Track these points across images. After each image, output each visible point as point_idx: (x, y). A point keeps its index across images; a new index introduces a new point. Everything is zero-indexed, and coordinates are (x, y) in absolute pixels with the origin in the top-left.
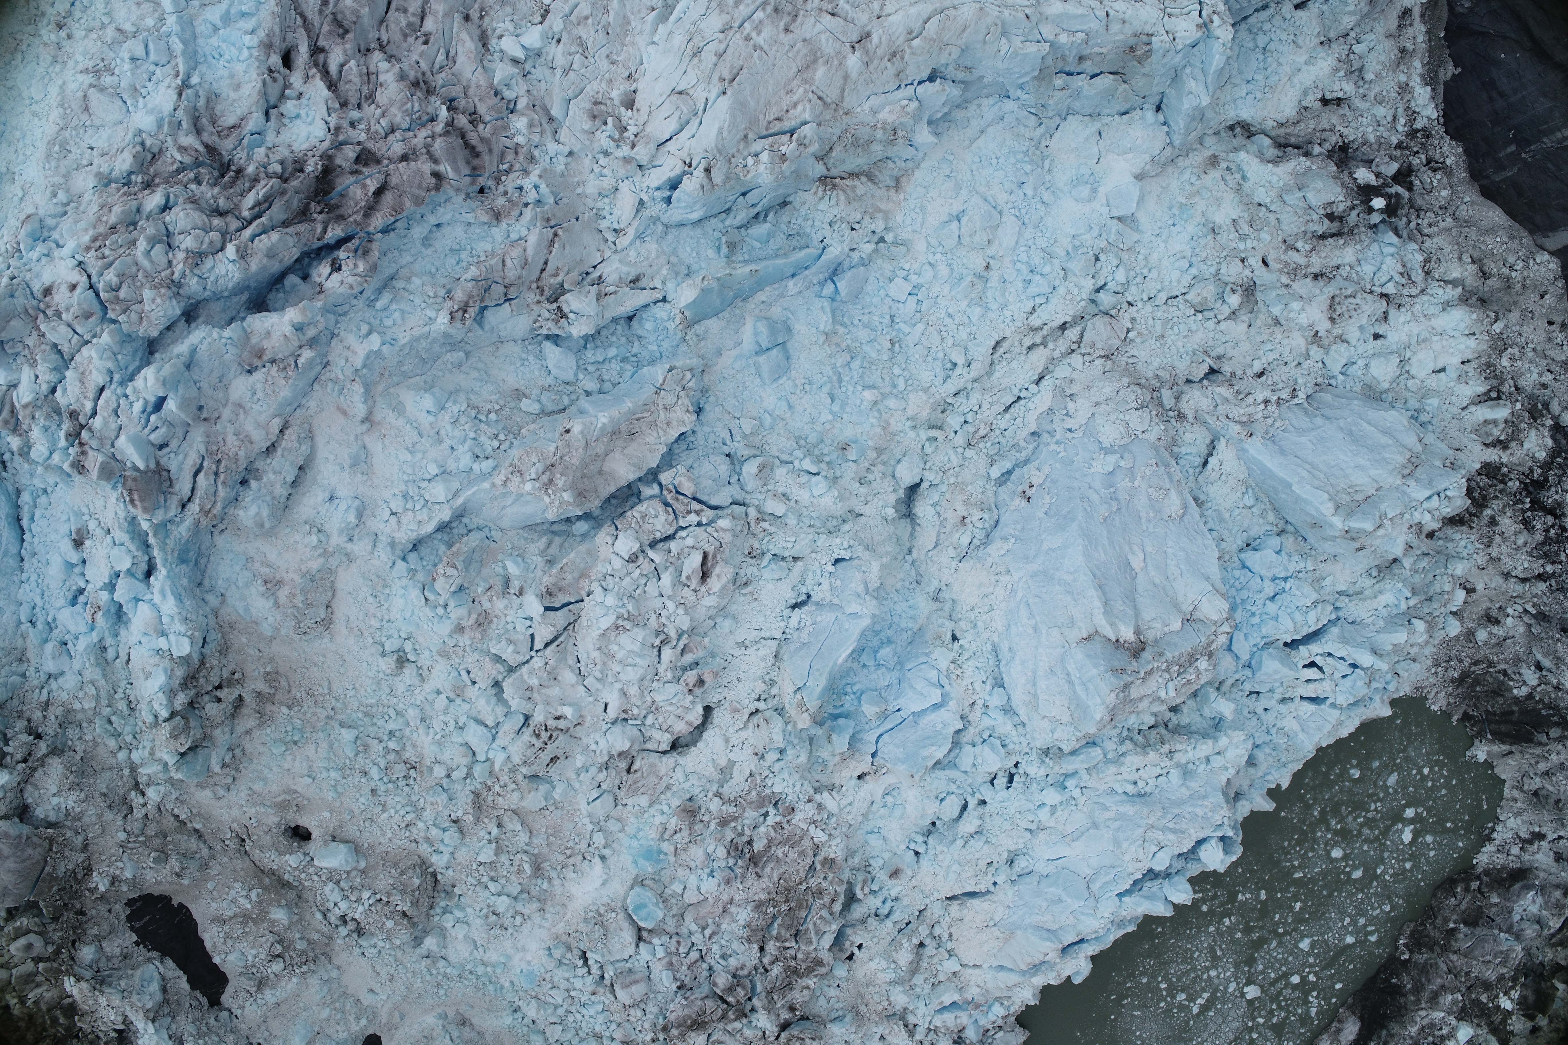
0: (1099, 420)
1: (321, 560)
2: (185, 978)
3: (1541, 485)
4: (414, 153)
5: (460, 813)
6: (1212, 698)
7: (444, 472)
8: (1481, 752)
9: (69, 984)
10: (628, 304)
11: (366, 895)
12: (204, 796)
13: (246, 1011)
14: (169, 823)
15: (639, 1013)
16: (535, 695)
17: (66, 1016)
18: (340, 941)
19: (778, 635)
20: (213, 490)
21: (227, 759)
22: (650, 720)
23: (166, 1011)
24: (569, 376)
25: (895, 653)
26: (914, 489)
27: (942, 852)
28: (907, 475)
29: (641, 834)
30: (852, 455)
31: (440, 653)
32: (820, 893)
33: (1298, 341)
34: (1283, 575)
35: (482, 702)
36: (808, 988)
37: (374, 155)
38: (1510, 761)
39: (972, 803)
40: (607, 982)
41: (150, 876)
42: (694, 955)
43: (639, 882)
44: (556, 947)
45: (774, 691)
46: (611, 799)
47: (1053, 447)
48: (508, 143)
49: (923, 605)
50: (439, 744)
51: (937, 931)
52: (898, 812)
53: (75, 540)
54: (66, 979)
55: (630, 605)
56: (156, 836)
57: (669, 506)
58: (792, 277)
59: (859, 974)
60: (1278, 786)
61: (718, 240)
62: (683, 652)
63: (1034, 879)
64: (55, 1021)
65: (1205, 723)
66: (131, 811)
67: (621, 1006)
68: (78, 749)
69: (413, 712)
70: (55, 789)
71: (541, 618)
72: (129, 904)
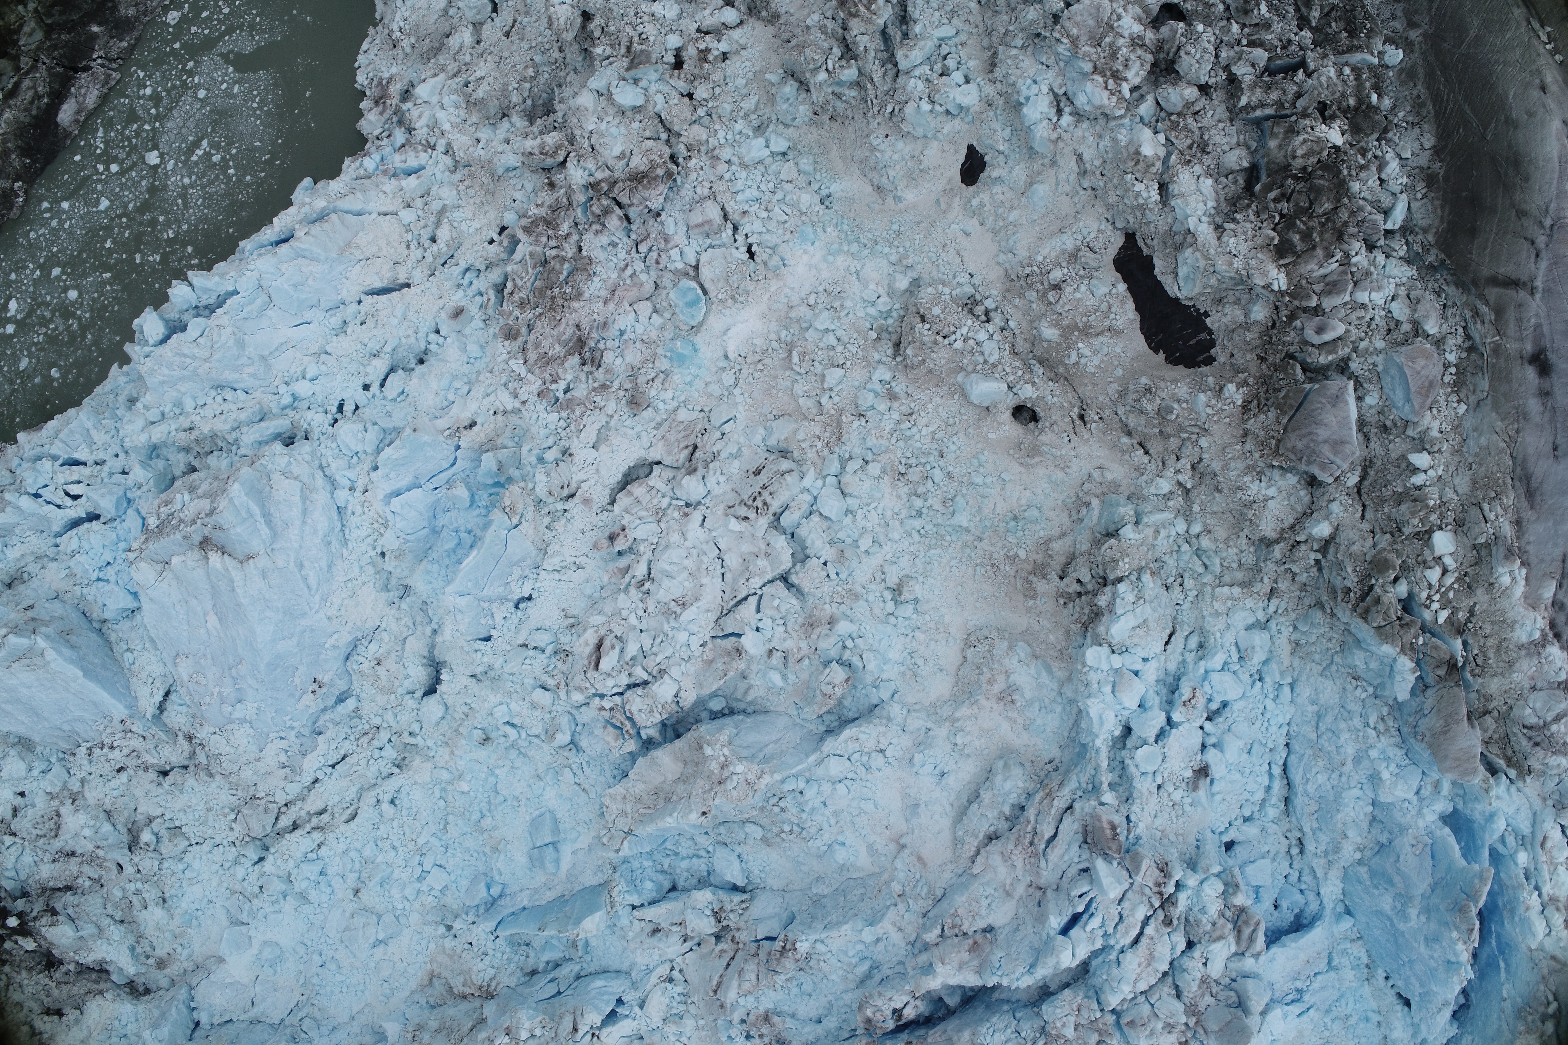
0: (254, 748)
1: (958, 714)
2: (1157, 272)
5: (856, 424)
6: (151, 481)
7: (834, 783)
9: (1280, 280)
10: (664, 910)
11: (959, 345)
12: (1116, 473)
13: (1096, 227)
14: (1155, 448)
15: (698, 190)
16: (763, 547)
17: (1290, 242)
19: (543, 573)
20: (1040, 818)
21: (1084, 512)
22: (665, 502)
23: (1176, 238)
24: (721, 850)
25: (442, 542)
26: (431, 690)
27: (407, 337)
28: (432, 706)
29: (688, 379)
30: (478, 734)
31: (857, 597)
33: (92, 795)
34: (101, 584)
35: (819, 543)
36: (538, 205)
39: (376, 388)
40: (730, 226)
41: (1182, 390)
42: (643, 248)
43: (695, 329)
44: (777, 268)
45: (547, 520)
46: (714, 420)
47: (295, 725)
49: (418, 584)
50: (873, 497)
51: (419, 253)
52: (446, 383)
53: (1207, 775)
54: (1284, 288)
55: (666, 627)
56: (1169, 436)
57: (630, 719)
58: (524, 909)
59: (492, 215)
60: (121, 367)
61: (587, 953)
62: (627, 570)
63: (324, 305)
64: (1306, 236)
65: (164, 451)
66: (1193, 467)
67: (718, 199)
68: (1244, 541)
69: (896, 536)
70: (1271, 504)
71: (747, 629)
72: (1210, 361)
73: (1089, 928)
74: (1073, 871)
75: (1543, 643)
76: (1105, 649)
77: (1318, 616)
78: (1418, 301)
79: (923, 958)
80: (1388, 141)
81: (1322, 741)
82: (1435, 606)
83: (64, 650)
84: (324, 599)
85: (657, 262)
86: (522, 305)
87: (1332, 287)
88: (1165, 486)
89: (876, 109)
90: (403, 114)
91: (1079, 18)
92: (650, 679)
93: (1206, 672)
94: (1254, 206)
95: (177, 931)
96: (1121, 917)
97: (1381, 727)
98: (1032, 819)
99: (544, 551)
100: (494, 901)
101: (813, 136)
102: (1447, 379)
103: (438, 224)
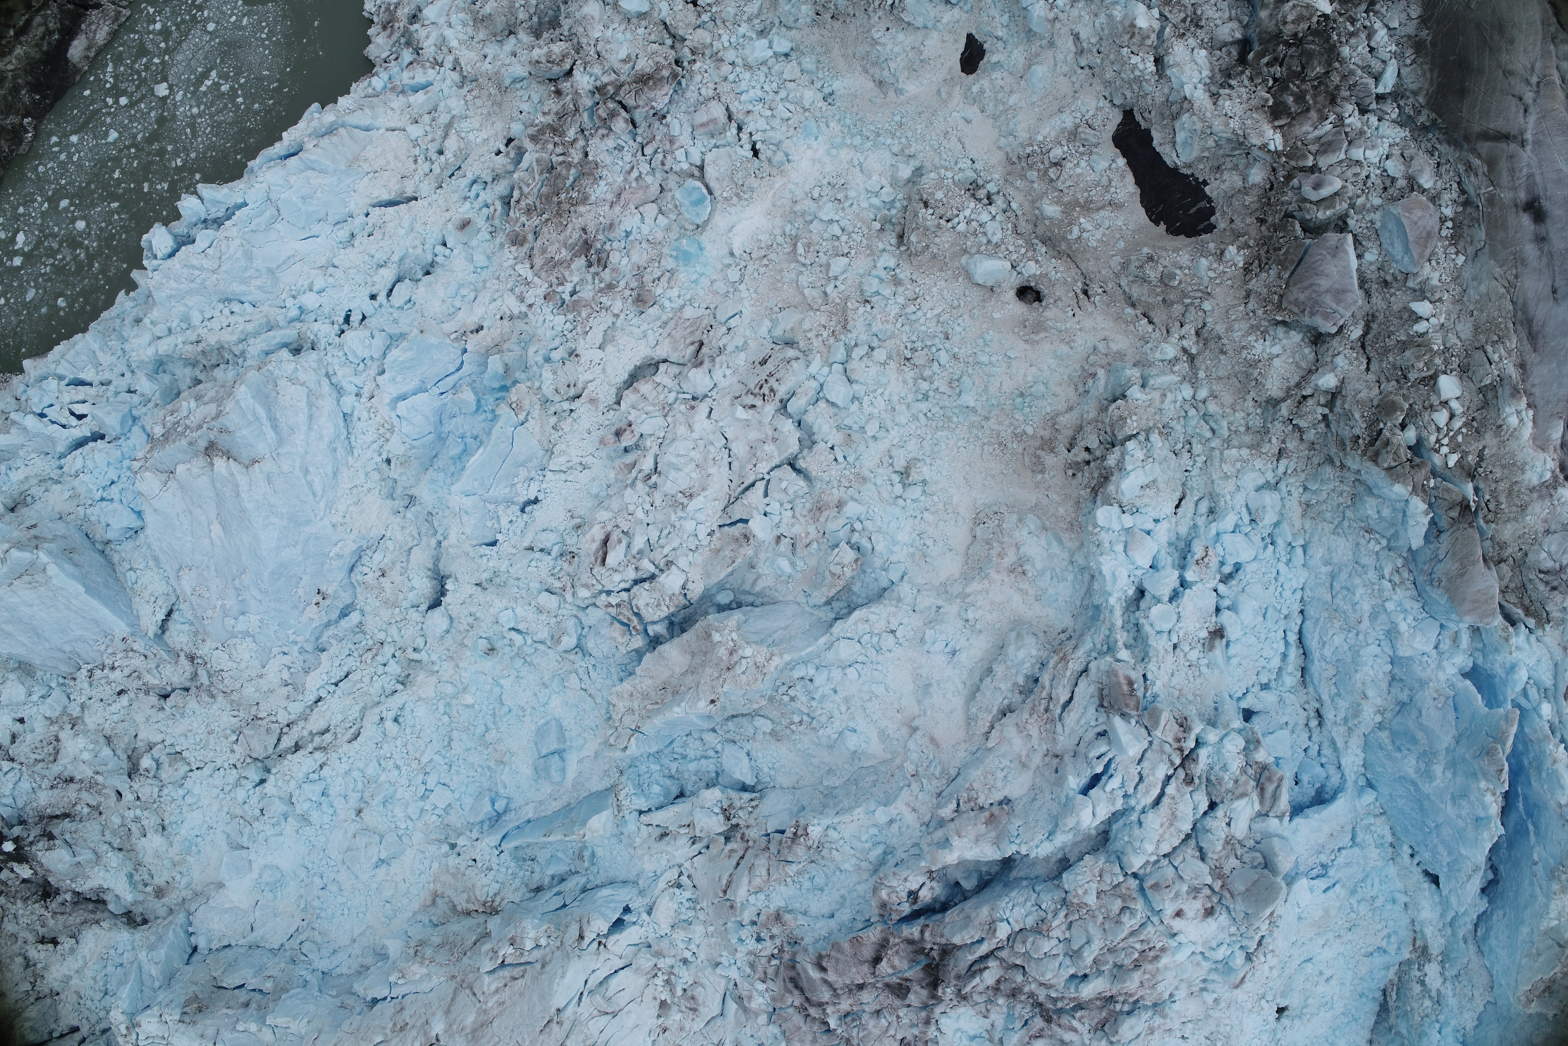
0: (256, 663)
1: (968, 590)
2: (1155, 143)
4: (850, 991)
5: (861, 310)
6: (157, 394)
7: (844, 668)
9: (1276, 141)
10: (672, 814)
11: (962, 227)
12: (1121, 343)
13: (1094, 105)
14: (1159, 316)
15: (703, 91)
16: (770, 433)
17: (1284, 104)
19: (549, 474)
20: (1055, 683)
21: (1090, 383)
22: (672, 396)
23: (1173, 108)
25: (447, 448)
26: (436, 603)
27: (415, 247)
28: (438, 619)
29: (694, 277)
30: (483, 644)
31: (865, 480)
33: (91, 720)
34: (104, 503)
35: (826, 428)
36: (544, 114)
37: (893, 993)
39: (382, 299)
40: (734, 125)
41: (1183, 258)
42: (648, 150)
43: (700, 227)
44: (782, 164)
45: (553, 420)
46: (719, 316)
47: (298, 639)
48: (771, 984)
50: (879, 383)
51: (426, 167)
52: (453, 290)
53: (1222, 637)
54: (1280, 148)
55: (673, 517)
56: (1172, 303)
57: (637, 615)
58: (529, 821)
59: (499, 126)
60: (127, 294)
61: (593, 864)
62: (634, 465)
63: (332, 219)
64: (1300, 98)
65: (170, 365)
66: (1198, 334)
67: (723, 99)
68: (1251, 403)
69: (903, 420)
70: (1276, 362)
71: (755, 513)
72: (1210, 228)
73: (1108, 788)
74: (1091, 734)
75: (1554, 485)
76: (1116, 509)
77: (1328, 471)
78: (1412, 158)
79: (939, 834)
80: (1376, 13)
81: (1336, 601)
82: (1445, 450)
83: (67, 566)
84: (329, 506)
85: (663, 164)
86: (529, 211)
87: (1326, 146)
88: (1170, 351)
89: (877, 3)
90: (411, 34)
92: (657, 572)
93: (1218, 534)
94: (1247, 72)
95: (176, 859)
96: (1141, 779)
97: (1397, 579)
98: (1047, 684)
99: (550, 452)
100: (499, 815)
101: (815, 36)
102: (1444, 233)
103: (446, 136)
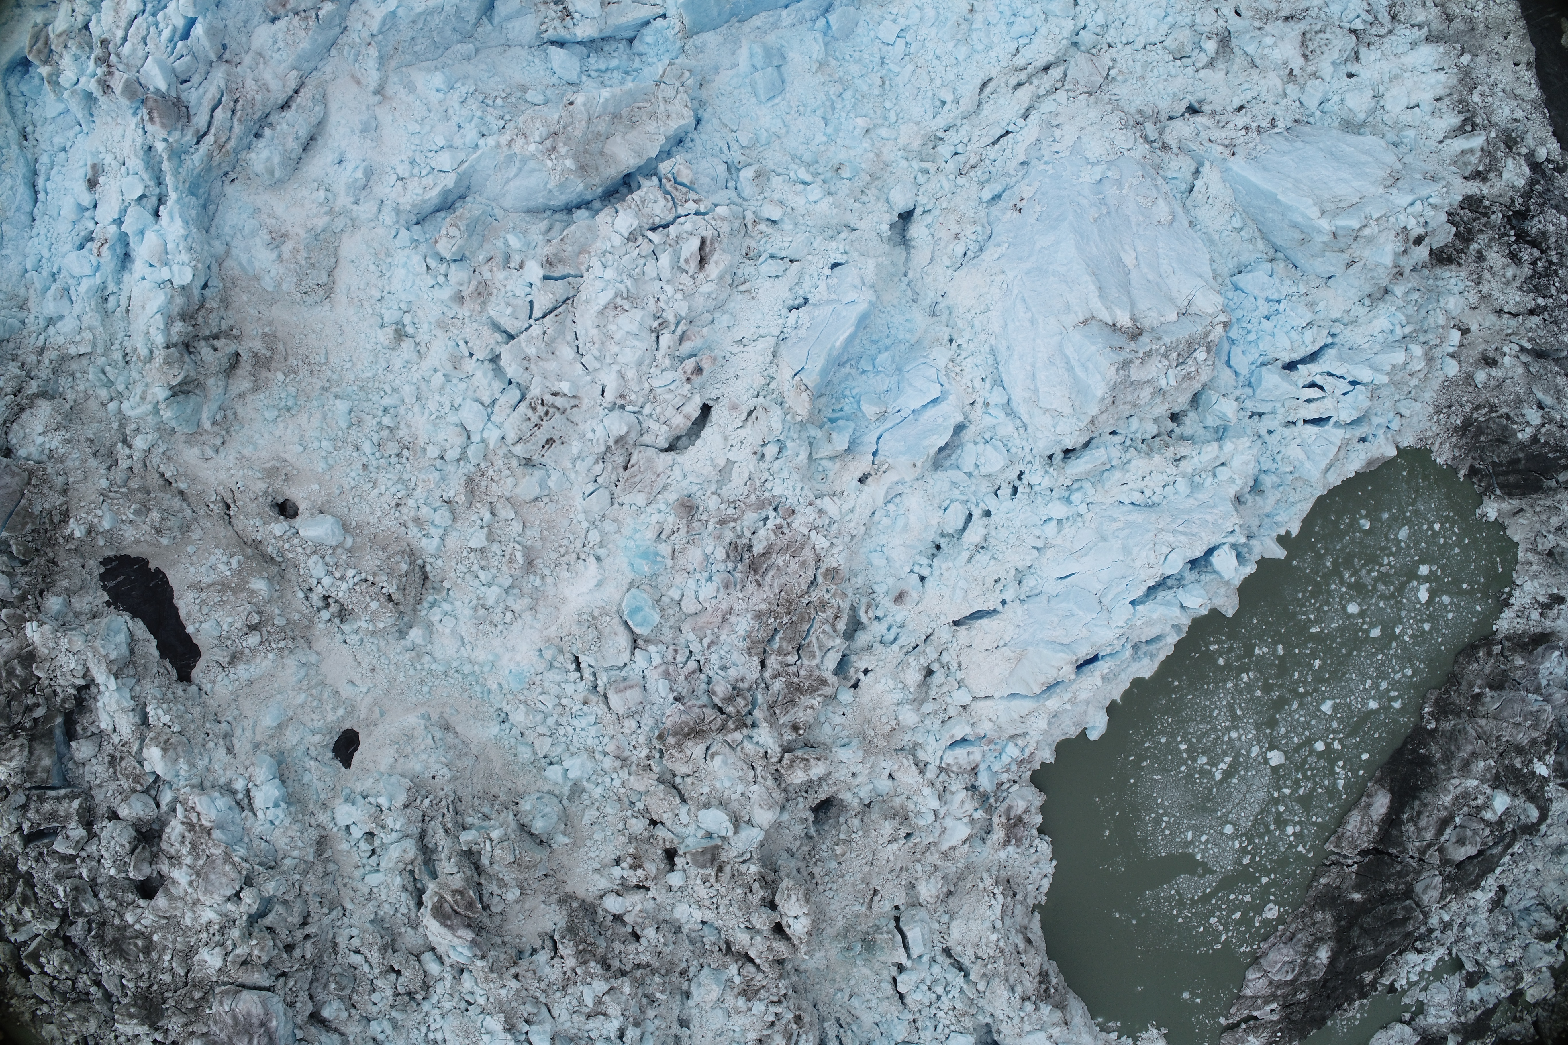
0: (1084, 139)
1: (327, 218)
2: (154, 643)
3: (1523, 215)
5: (452, 493)
6: (1214, 400)
7: (450, 145)
8: (1491, 509)
9: (32, 631)
10: (629, 18)
11: (351, 573)
12: (190, 455)
13: (217, 687)
14: (153, 479)
15: (634, 724)
16: (533, 367)
17: (24, 666)
18: (321, 626)
19: (776, 333)
20: (229, 125)
21: (219, 417)
22: (647, 410)
23: (132, 672)
24: (573, 76)
25: (893, 361)
26: (906, 216)
27: (948, 569)
28: (902, 201)
29: (638, 535)
30: (846, 173)
31: (438, 326)
32: (823, 606)
33: (1274, 81)
34: (1275, 298)
35: (479, 374)
36: (812, 707)
38: (1521, 521)
39: (977, 512)
40: (601, 690)
41: (129, 533)
42: (692, 665)
43: (635, 585)
44: (547, 648)
45: (773, 385)
46: (607, 494)
47: (1042, 168)
49: (920, 319)
50: (435, 425)
51: (946, 658)
52: (900, 522)
53: (89, 182)
54: (29, 625)
55: (629, 283)
56: (139, 489)
57: (667, 193)
58: (786, 7)
59: (866, 699)
60: (1288, 533)
62: (681, 340)
63: (1043, 599)
64: (11, 674)
65: (1209, 436)
66: (116, 462)
67: (614, 717)
68: (70, 397)
69: (409, 389)
70: (41, 429)
71: (541, 285)
73: (171, 29)
74: (196, 81)
76: (175, 283)
83: (1300, 220)
84: (1008, 291)
85: (676, 651)
88: (141, 443)
89: (444, 803)
90: (984, 808)
91: (224, 880)
92: (646, 233)
93: (95, 275)
94: (60, 701)
96: (145, 41)
98: (236, 123)
99: (777, 355)
100: (821, 13)
101: (522, 782)
